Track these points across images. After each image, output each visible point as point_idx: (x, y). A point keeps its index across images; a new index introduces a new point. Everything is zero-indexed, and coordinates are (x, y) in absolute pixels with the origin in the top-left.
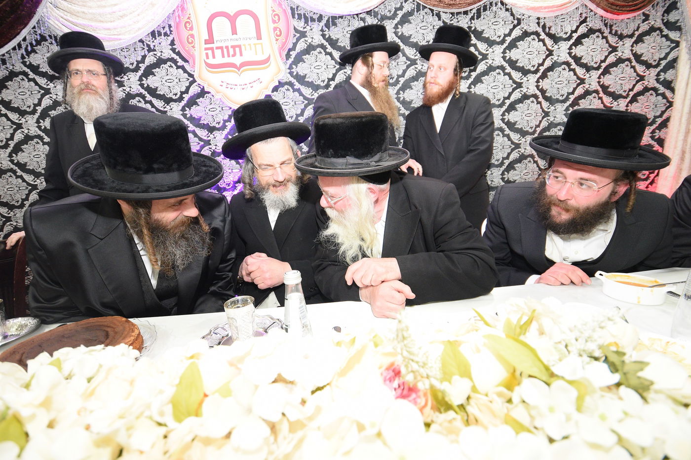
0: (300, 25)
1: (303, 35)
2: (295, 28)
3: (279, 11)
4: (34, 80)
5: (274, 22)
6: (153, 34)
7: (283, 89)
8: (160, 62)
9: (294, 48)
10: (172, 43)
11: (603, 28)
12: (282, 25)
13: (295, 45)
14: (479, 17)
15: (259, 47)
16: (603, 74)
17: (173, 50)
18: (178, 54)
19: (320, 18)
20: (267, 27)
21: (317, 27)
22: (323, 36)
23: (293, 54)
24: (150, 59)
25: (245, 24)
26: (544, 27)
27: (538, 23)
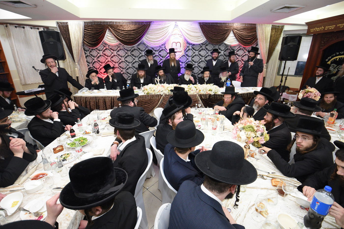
0: (188, 45)
1: (188, 47)
2: (187, 46)
3: (185, 42)
4: (139, 51)
5: (183, 44)
6: (162, 45)
7: (183, 56)
8: (162, 50)
9: (186, 49)
10: (165, 46)
11: (243, 48)
12: (185, 45)
13: (187, 49)
14: (220, 46)
15: (180, 49)
16: (242, 57)
17: (165, 48)
18: (166, 49)
19: (192, 44)
20: (182, 45)
21: (191, 46)
22: (192, 47)
23: (186, 50)
24: (161, 49)
25: (178, 44)
26: (232, 48)
27: (230, 48)
